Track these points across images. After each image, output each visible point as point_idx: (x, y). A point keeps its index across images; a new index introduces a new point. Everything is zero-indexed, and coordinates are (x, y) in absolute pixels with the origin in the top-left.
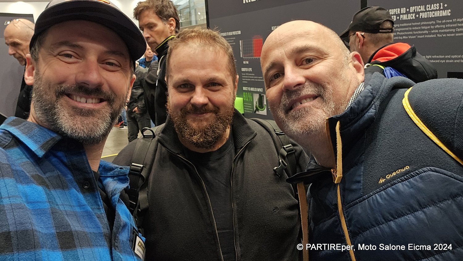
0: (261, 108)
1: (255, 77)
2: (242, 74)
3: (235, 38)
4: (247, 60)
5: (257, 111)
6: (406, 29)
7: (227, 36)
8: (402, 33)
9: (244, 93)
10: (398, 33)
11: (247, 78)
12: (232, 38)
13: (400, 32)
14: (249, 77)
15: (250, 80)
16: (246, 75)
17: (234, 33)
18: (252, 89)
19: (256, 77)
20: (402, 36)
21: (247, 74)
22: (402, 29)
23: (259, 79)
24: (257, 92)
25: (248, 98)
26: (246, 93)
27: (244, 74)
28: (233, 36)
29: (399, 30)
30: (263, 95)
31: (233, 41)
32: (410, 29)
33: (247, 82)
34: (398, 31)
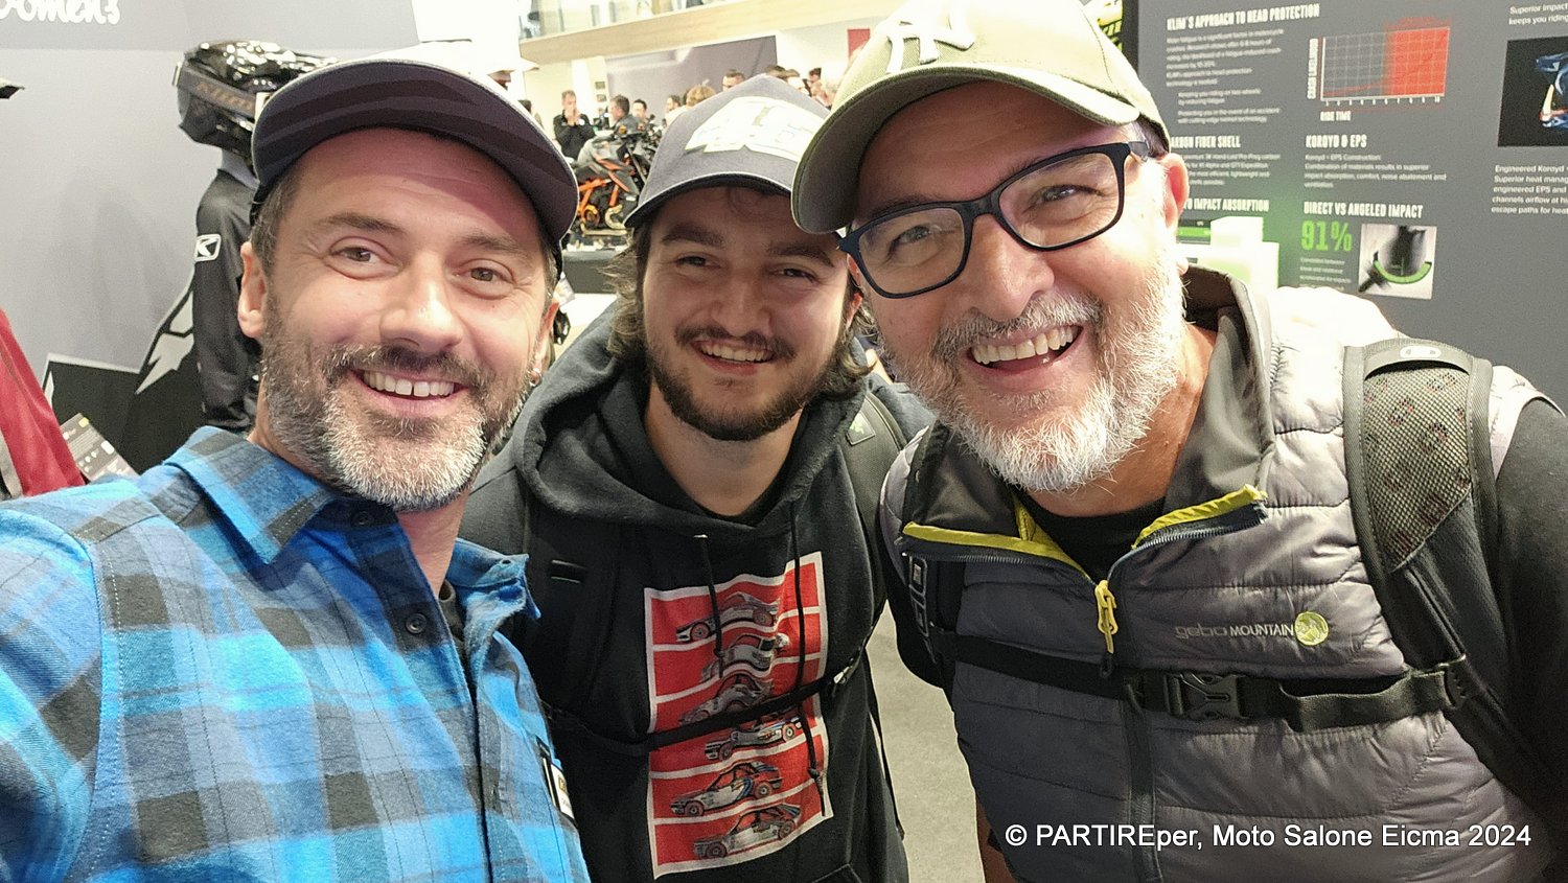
0: (1399, 275)
1: (1378, 167)
2: (1307, 157)
3: (1280, 32)
4: (1344, 107)
5: (1375, 285)
7: (1235, 24)
9: (1305, 224)
11: (1331, 171)
12: (1273, 33)
14: (1345, 167)
15: (1351, 176)
16: (1327, 162)
17: (1280, 13)
18: (1358, 209)
19: (1390, 167)
21: (1334, 157)
23: (1407, 172)
24: (1386, 220)
25: (1331, 242)
26: (1322, 225)
27: (1323, 157)
28: (1271, 24)
30: (1420, 228)
31: (1269, 42)
33: (1330, 185)
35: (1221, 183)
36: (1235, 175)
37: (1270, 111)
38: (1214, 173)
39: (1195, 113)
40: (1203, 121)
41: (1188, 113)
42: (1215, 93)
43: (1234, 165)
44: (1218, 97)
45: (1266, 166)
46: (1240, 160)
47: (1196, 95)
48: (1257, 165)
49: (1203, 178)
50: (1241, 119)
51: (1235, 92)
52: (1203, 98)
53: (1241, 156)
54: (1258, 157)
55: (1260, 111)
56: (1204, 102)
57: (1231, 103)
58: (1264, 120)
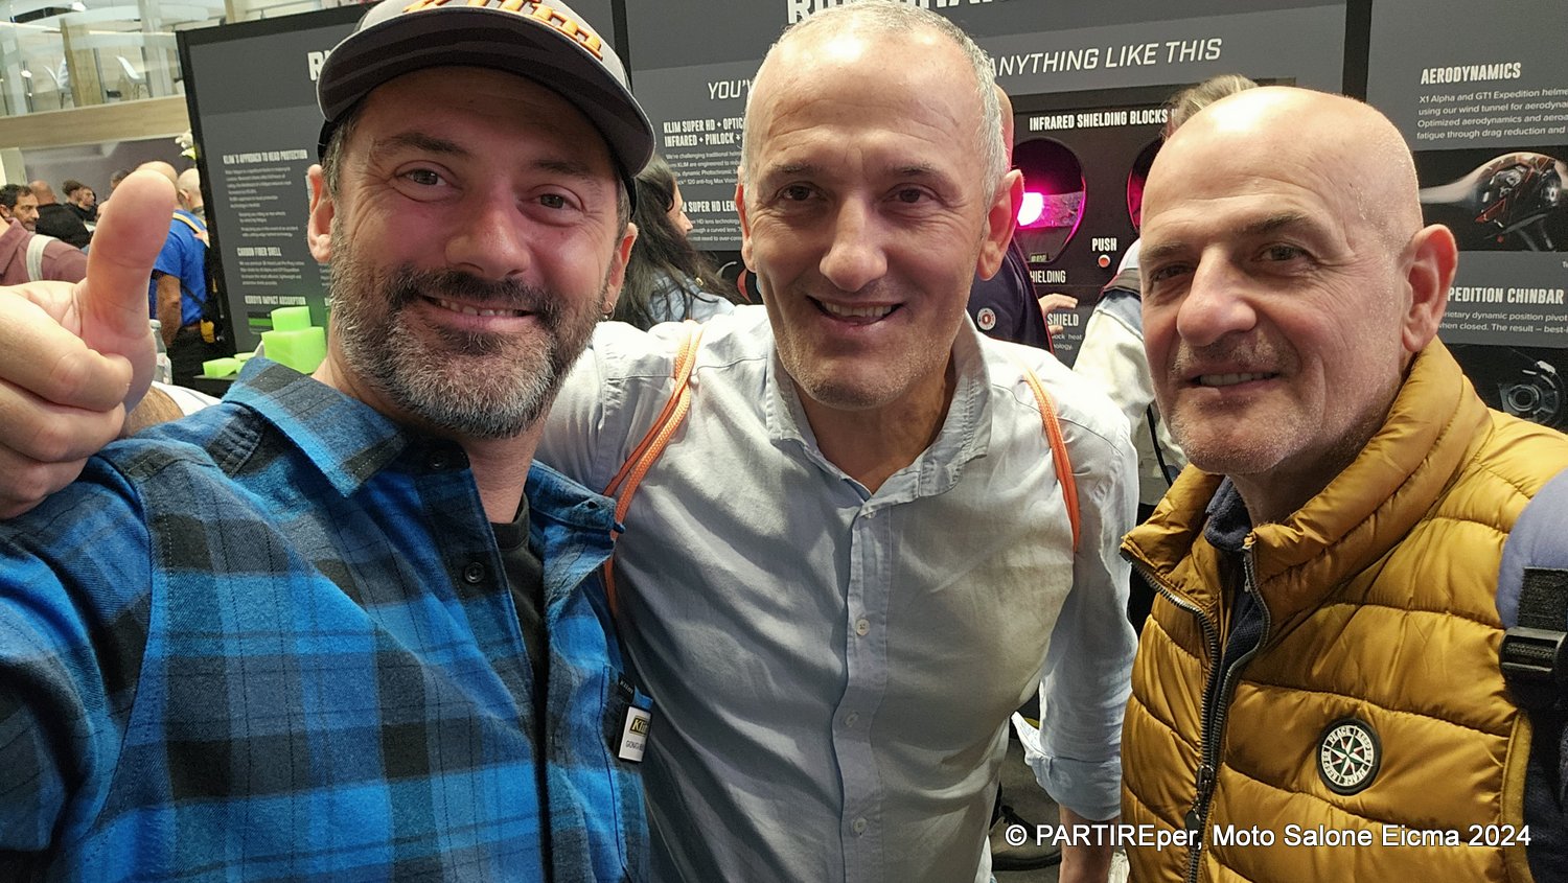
3: (289, 169)
6: (719, 164)
7: (263, 162)
8: (711, 172)
10: (704, 172)
12: (280, 170)
13: (708, 168)
17: (286, 155)
20: (711, 177)
22: (712, 164)
28: (282, 163)
29: (706, 165)
31: (284, 176)
32: (727, 163)
34: (702, 168)
35: (275, 283)
36: (282, 277)
37: (293, 228)
38: (270, 276)
39: (251, 229)
40: (257, 235)
41: (247, 229)
42: (260, 214)
43: (281, 270)
44: (262, 217)
45: (297, 270)
46: (283, 266)
47: (249, 215)
48: (293, 270)
49: (265, 280)
50: (279, 234)
51: (272, 214)
52: (254, 217)
53: (283, 263)
54: (292, 264)
55: (288, 229)
56: (254, 220)
57: (272, 222)
58: (290, 235)
